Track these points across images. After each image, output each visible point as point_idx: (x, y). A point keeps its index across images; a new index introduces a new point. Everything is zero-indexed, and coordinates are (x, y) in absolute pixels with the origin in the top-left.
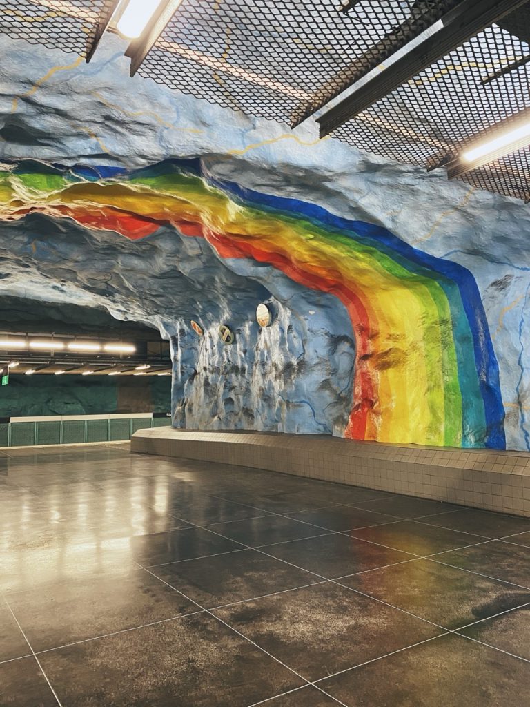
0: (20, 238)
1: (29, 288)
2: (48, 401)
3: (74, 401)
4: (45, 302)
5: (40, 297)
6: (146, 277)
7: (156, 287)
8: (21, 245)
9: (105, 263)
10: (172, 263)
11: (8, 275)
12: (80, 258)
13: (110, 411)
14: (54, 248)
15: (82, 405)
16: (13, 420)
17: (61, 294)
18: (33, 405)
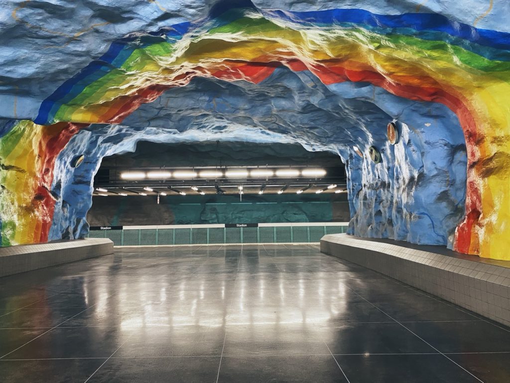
0: (203, 98)
1: (247, 134)
2: (283, 213)
3: (300, 212)
4: (260, 143)
5: (256, 140)
6: (295, 114)
7: (306, 121)
8: (206, 103)
9: (265, 108)
10: (304, 99)
11: (225, 127)
12: (246, 107)
13: (327, 219)
14: (227, 102)
15: (306, 215)
16: (260, 225)
17: (268, 136)
18: (274, 215)
